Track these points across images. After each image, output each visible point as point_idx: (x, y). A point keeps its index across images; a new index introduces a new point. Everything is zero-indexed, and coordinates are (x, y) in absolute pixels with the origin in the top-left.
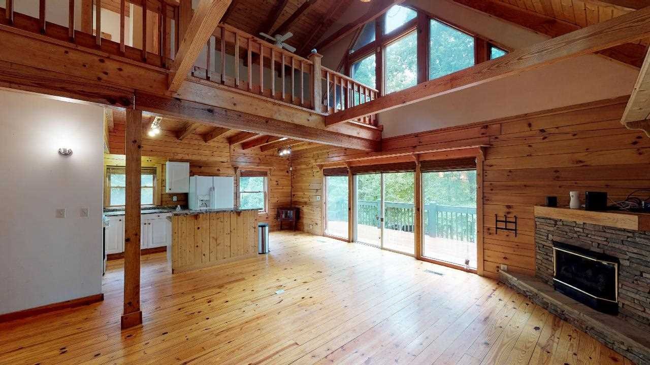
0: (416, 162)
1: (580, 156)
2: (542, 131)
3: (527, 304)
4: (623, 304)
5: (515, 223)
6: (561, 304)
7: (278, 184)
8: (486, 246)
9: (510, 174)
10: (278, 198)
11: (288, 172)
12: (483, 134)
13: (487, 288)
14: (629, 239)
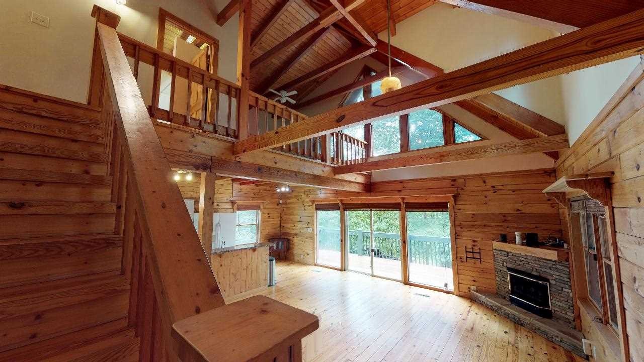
0: (402, 203)
1: (518, 206)
2: (493, 187)
3: (495, 316)
4: (555, 310)
5: (480, 253)
6: (517, 313)
7: (269, 217)
8: (460, 271)
9: (473, 216)
10: (269, 230)
11: (278, 205)
12: (452, 185)
13: (465, 306)
14: (554, 266)
